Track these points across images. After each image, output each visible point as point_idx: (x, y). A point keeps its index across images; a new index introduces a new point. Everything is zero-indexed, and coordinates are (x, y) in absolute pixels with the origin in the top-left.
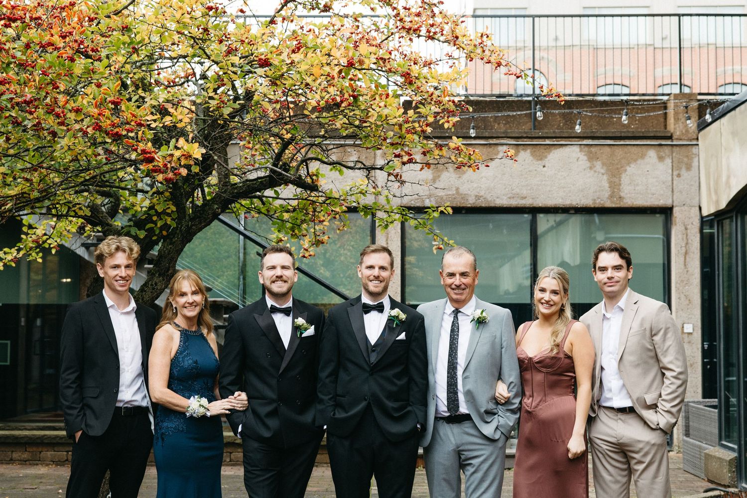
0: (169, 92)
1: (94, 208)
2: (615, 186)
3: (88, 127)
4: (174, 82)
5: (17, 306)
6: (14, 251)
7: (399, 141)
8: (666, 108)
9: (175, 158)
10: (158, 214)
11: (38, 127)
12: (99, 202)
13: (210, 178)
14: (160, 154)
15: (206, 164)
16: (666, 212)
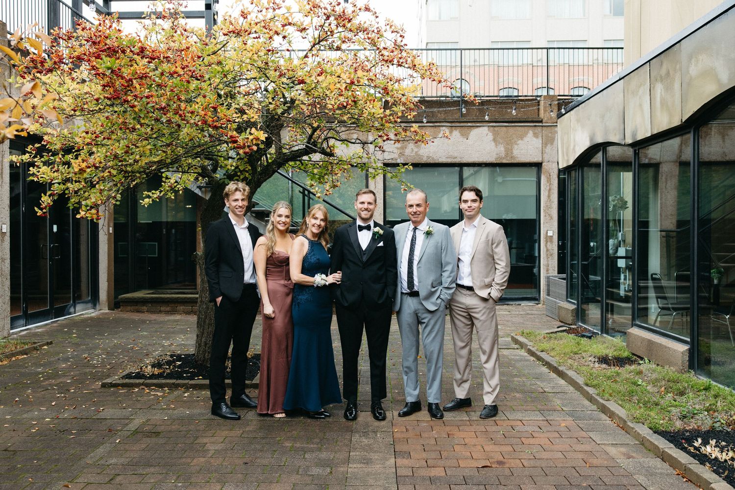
0: (246, 99)
1: (203, 168)
2: (509, 151)
3: (199, 121)
4: (249, 93)
5: (161, 223)
6: (158, 192)
7: (381, 127)
8: (539, 105)
9: (250, 140)
10: (241, 171)
11: (169, 121)
12: (206, 164)
13: (270, 150)
14: (241, 137)
15: (268, 143)
16: (538, 165)
